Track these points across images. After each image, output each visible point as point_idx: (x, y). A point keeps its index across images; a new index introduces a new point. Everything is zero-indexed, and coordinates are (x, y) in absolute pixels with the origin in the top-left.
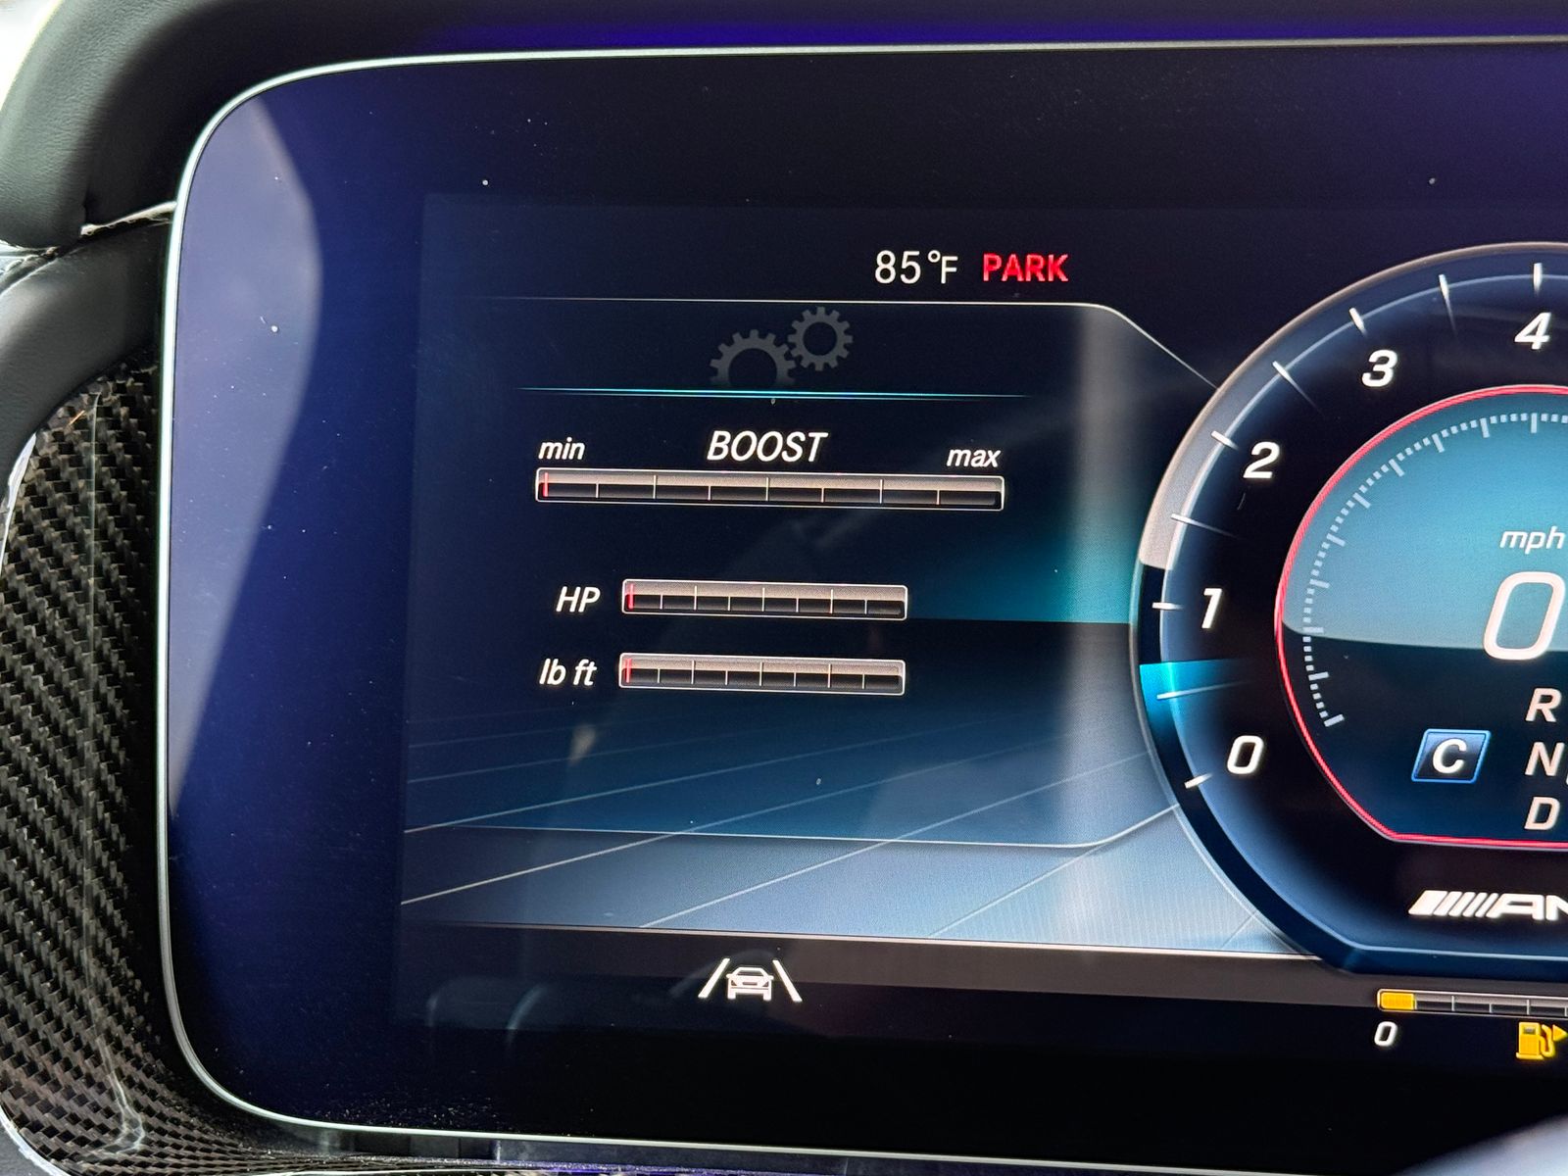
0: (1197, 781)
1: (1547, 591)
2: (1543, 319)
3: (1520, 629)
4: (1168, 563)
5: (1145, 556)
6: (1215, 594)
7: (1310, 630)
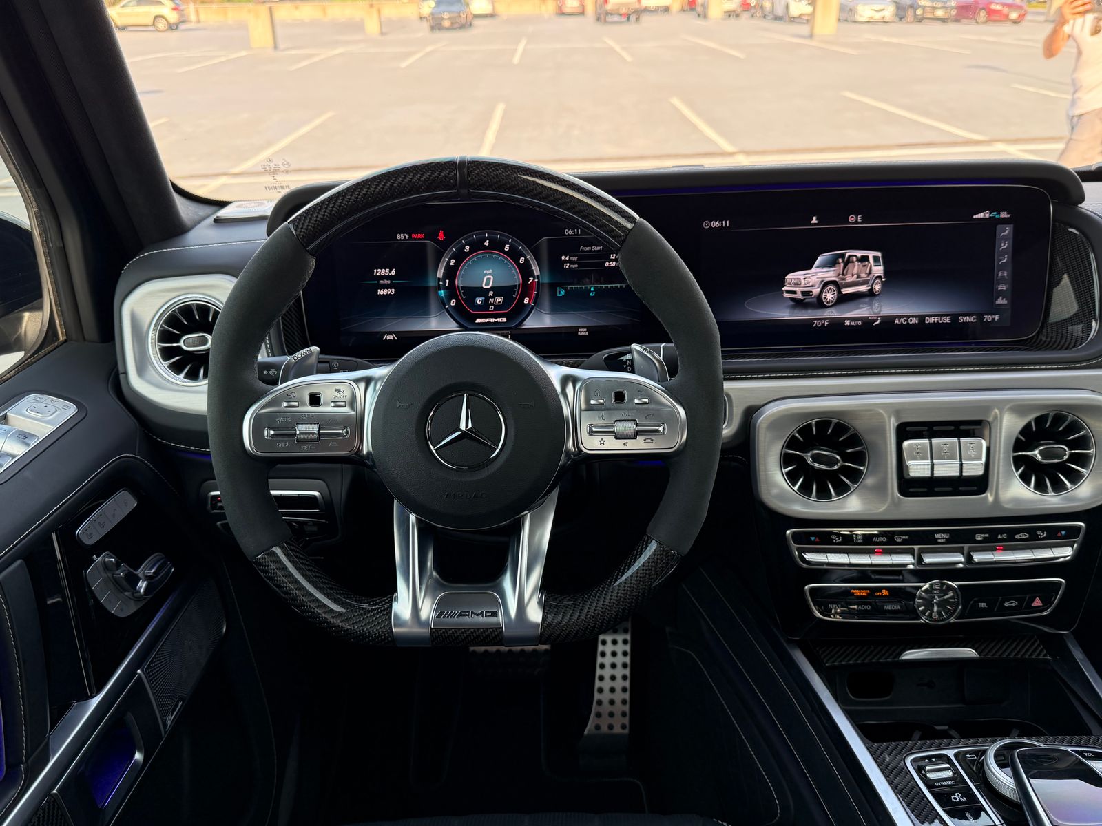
0: (447, 307)
1: (490, 278)
2: (488, 241)
3: (487, 284)
4: (441, 277)
5: (438, 276)
6: (447, 281)
7: (461, 285)
